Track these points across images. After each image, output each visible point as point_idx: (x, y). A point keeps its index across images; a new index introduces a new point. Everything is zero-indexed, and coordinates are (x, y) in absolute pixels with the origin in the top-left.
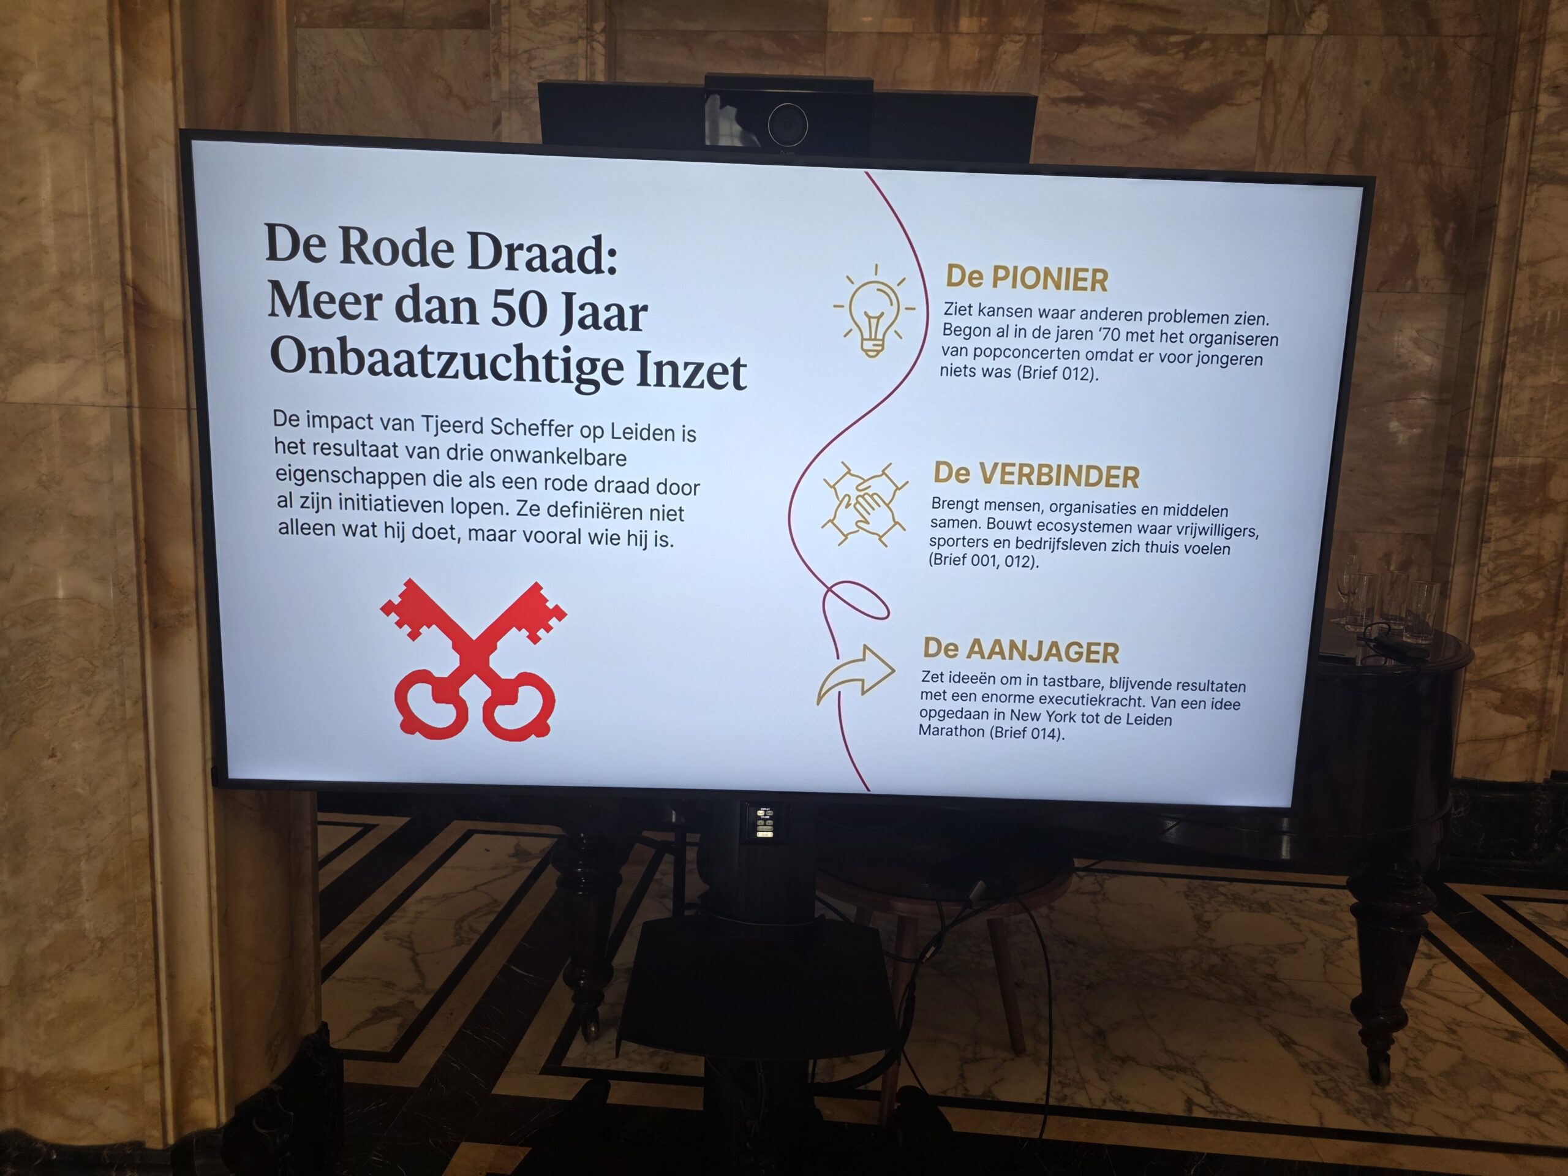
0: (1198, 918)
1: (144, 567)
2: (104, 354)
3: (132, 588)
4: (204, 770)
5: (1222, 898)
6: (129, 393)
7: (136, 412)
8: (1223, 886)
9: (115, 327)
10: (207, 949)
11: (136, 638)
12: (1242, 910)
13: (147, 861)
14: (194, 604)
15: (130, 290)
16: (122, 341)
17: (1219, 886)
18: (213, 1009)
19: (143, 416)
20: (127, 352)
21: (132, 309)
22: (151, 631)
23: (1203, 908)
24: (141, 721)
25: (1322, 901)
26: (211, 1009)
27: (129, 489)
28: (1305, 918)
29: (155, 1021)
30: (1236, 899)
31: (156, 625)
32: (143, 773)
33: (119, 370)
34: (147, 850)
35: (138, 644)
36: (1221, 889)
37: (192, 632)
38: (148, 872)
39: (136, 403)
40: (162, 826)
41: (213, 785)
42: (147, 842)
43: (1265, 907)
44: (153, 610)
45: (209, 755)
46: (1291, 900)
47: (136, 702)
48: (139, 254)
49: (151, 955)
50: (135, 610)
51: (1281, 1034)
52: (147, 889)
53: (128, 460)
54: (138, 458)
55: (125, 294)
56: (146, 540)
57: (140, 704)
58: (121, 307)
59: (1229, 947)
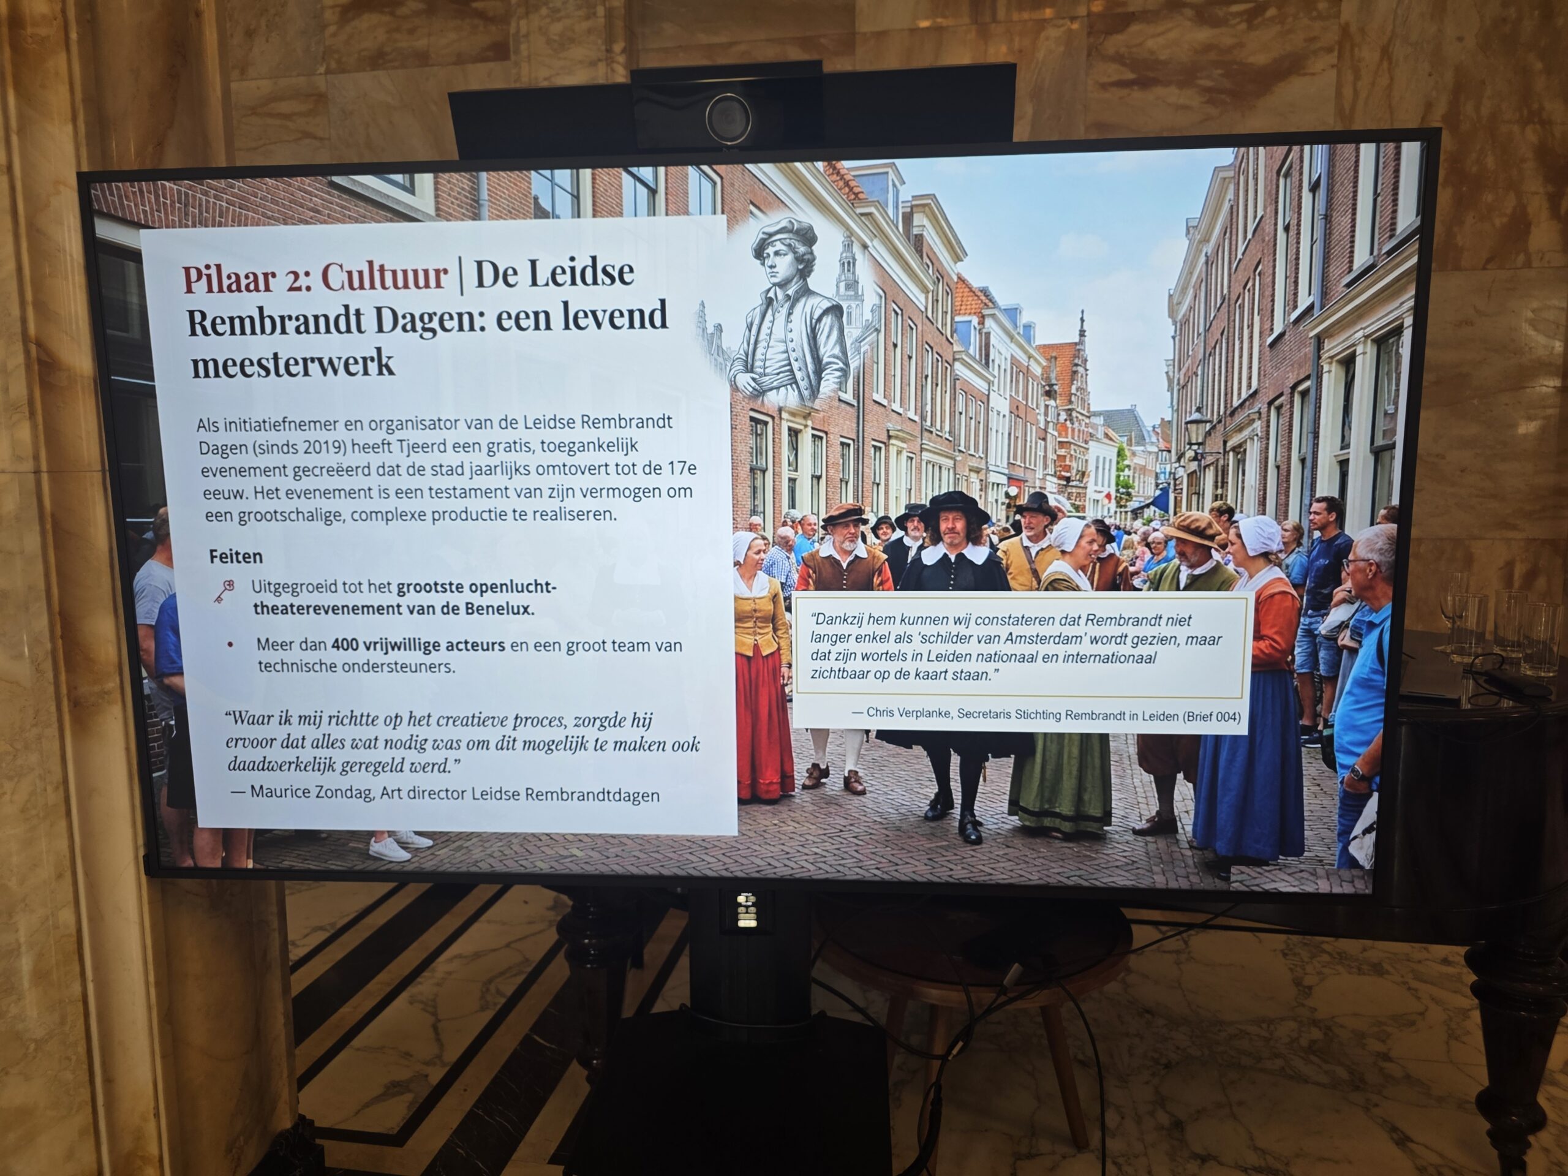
0: (1298, 982)
1: (60, 642)
2: (11, 418)
3: (48, 666)
4: (136, 857)
5: (1326, 958)
6: (36, 458)
7: (45, 477)
8: (1327, 942)
9: (19, 388)
10: (147, 1050)
11: (54, 719)
12: (1350, 973)
13: (76, 957)
14: (118, 680)
15: (33, 348)
16: (26, 402)
17: (1323, 942)
18: (157, 1115)
19: (53, 481)
20: (32, 414)
21: (36, 367)
22: (70, 711)
23: (1304, 969)
24: (63, 809)
25: (1445, 961)
26: (155, 1115)
27: (40, 560)
28: (1425, 982)
29: (92, 1130)
30: (1342, 957)
31: (76, 704)
32: (67, 863)
33: (24, 432)
34: (76, 946)
35: (55, 725)
36: (1325, 947)
37: (116, 710)
38: (77, 969)
39: (44, 467)
40: (91, 919)
41: (146, 874)
42: (75, 939)
43: (1378, 969)
44: (72, 688)
45: (141, 841)
46: (1409, 961)
47: (57, 788)
48: (41, 307)
49: (84, 1058)
50: (51, 689)
51: (1394, 1129)
52: (77, 988)
53: (37, 528)
54: (49, 526)
55: (27, 352)
56: (60, 613)
57: (61, 789)
58: (23, 367)
59: (1333, 1017)
